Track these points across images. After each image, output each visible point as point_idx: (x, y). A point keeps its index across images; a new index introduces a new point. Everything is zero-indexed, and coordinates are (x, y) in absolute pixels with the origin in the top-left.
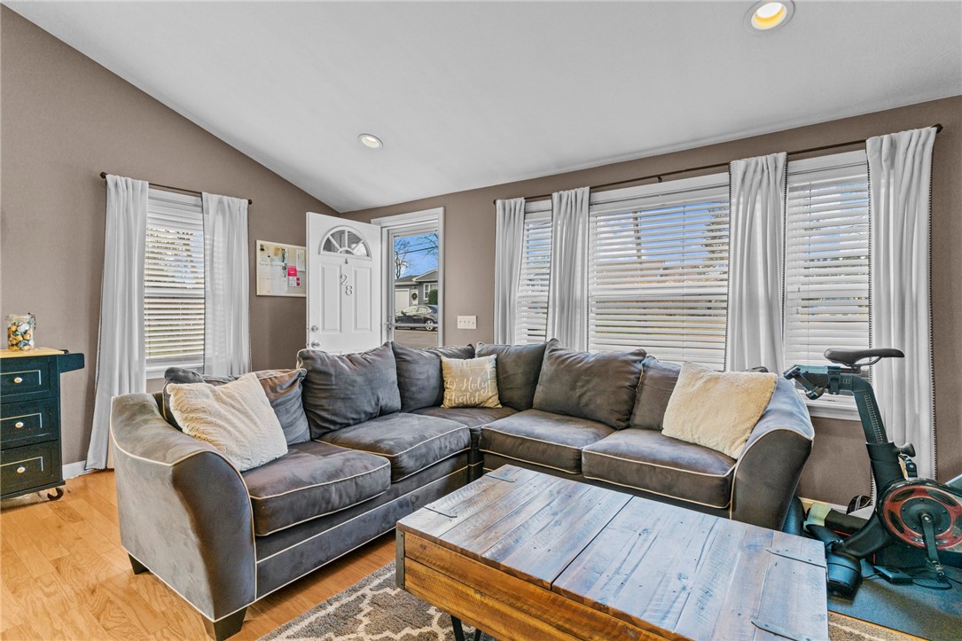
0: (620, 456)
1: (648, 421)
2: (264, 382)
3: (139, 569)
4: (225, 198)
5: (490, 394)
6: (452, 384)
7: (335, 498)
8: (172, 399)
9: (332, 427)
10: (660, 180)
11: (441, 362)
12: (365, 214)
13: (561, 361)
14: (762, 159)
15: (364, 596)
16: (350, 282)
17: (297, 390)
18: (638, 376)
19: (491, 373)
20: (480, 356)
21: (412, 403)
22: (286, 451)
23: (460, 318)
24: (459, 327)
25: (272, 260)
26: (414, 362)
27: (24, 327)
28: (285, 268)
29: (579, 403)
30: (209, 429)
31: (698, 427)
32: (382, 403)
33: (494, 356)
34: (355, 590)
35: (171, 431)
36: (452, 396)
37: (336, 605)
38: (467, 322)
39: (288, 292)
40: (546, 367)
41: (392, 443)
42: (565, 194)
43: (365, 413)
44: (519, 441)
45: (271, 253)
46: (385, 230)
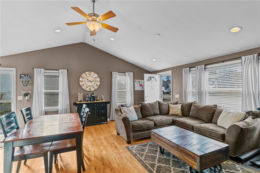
0: (201, 127)
1: (215, 122)
2: (134, 107)
3: (118, 134)
4: (129, 73)
5: (180, 113)
6: (171, 110)
7: (144, 127)
8: (122, 109)
9: (146, 116)
10: (223, 62)
11: (169, 105)
12: (155, 72)
13: (195, 106)
14: (249, 56)
15: (148, 144)
16: (153, 87)
17: (140, 109)
18: (214, 111)
19: (180, 108)
20: (179, 104)
21: (162, 113)
22: (137, 119)
23: (176, 95)
24: (176, 97)
25: (137, 83)
26: (163, 105)
27: (103, 97)
28: (140, 85)
29: (199, 116)
30: (126, 114)
31: (224, 123)
32: (155, 113)
33: (181, 104)
34: (147, 143)
35: (122, 114)
36: (171, 112)
37: (144, 144)
38: (177, 96)
39: (141, 89)
40: (192, 108)
41: (155, 120)
42: (198, 67)
43: (152, 114)
44: (182, 123)
45: (137, 82)
46: (160, 75)
